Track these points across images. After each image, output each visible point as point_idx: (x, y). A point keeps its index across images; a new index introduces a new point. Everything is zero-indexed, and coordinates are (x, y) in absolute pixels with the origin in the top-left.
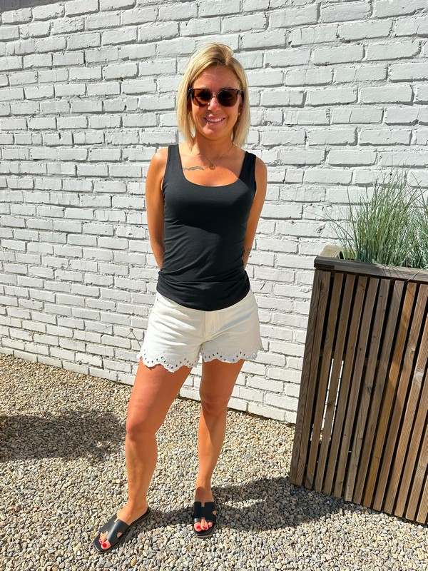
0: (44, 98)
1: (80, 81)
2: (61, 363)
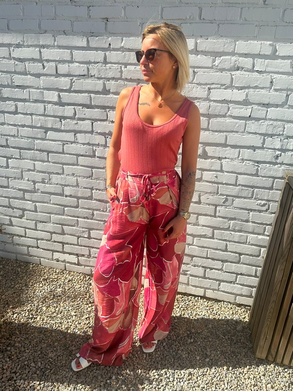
2: (39, 260)
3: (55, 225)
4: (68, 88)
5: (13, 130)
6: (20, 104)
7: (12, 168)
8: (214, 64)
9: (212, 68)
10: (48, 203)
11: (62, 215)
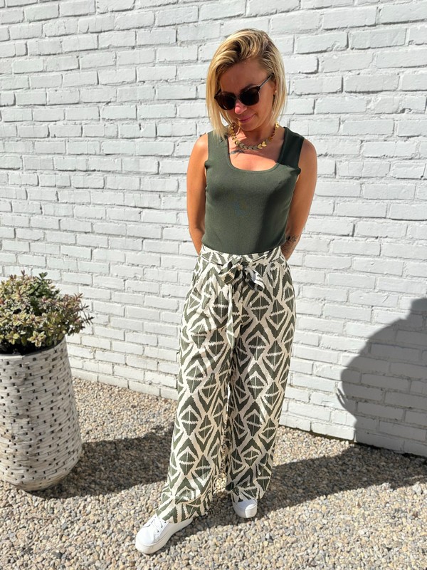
0: (123, 83)
1: (170, 63)
2: (126, 382)
3: (149, 335)
4: (170, 154)
5: (99, 212)
6: (110, 177)
7: (98, 261)
8: (368, 107)
9: (365, 113)
10: (140, 305)
11: (157, 321)
